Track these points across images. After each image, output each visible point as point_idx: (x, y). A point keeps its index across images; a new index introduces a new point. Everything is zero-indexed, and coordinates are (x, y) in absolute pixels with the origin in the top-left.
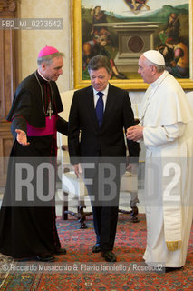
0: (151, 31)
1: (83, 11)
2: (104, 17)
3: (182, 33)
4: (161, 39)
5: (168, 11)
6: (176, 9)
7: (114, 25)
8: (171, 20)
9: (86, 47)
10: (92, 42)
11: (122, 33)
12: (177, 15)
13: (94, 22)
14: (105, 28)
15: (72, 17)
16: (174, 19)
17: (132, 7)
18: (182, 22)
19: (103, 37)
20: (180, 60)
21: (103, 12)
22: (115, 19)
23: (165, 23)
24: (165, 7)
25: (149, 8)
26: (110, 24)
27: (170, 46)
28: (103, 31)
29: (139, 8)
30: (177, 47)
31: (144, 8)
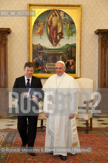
0: (61, 54)
1: (33, 45)
2: (42, 48)
3: (73, 55)
4: (65, 57)
5: (68, 46)
6: (71, 45)
7: (46, 52)
8: (69, 50)
10: (37, 59)
11: (49, 55)
12: (71, 48)
14: (42, 53)
15: (29, 48)
17: (53, 44)
18: (73, 51)
19: (41, 56)
20: (72, 66)
21: (41, 46)
22: (46, 49)
24: (66, 44)
25: (60, 45)
26: (44, 51)
27: (68, 61)
28: (41, 54)
29: (56, 45)
30: (71, 61)
31: (58, 45)
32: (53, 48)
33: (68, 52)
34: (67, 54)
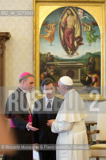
0: (79, 67)
1: (41, 55)
2: (52, 58)
3: (97, 68)
4: (85, 71)
5: (89, 56)
6: (93, 54)
7: (58, 63)
8: (90, 61)
9: (42, 75)
10: (45, 73)
11: (63, 68)
12: (93, 58)
13: (47, 62)
14: (53, 65)
15: (34, 59)
16: (92, 60)
17: (68, 53)
18: (96, 62)
19: (52, 70)
20: (95, 84)
21: (52, 56)
22: (58, 60)
23: (87, 62)
24: (87, 53)
25: (78, 54)
26: (56, 63)
27: (90, 76)
28: (52, 67)
29: (72, 54)
30: (94, 76)
31: (75, 54)
32: (69, 58)
33: (89, 64)
34: (89, 67)
